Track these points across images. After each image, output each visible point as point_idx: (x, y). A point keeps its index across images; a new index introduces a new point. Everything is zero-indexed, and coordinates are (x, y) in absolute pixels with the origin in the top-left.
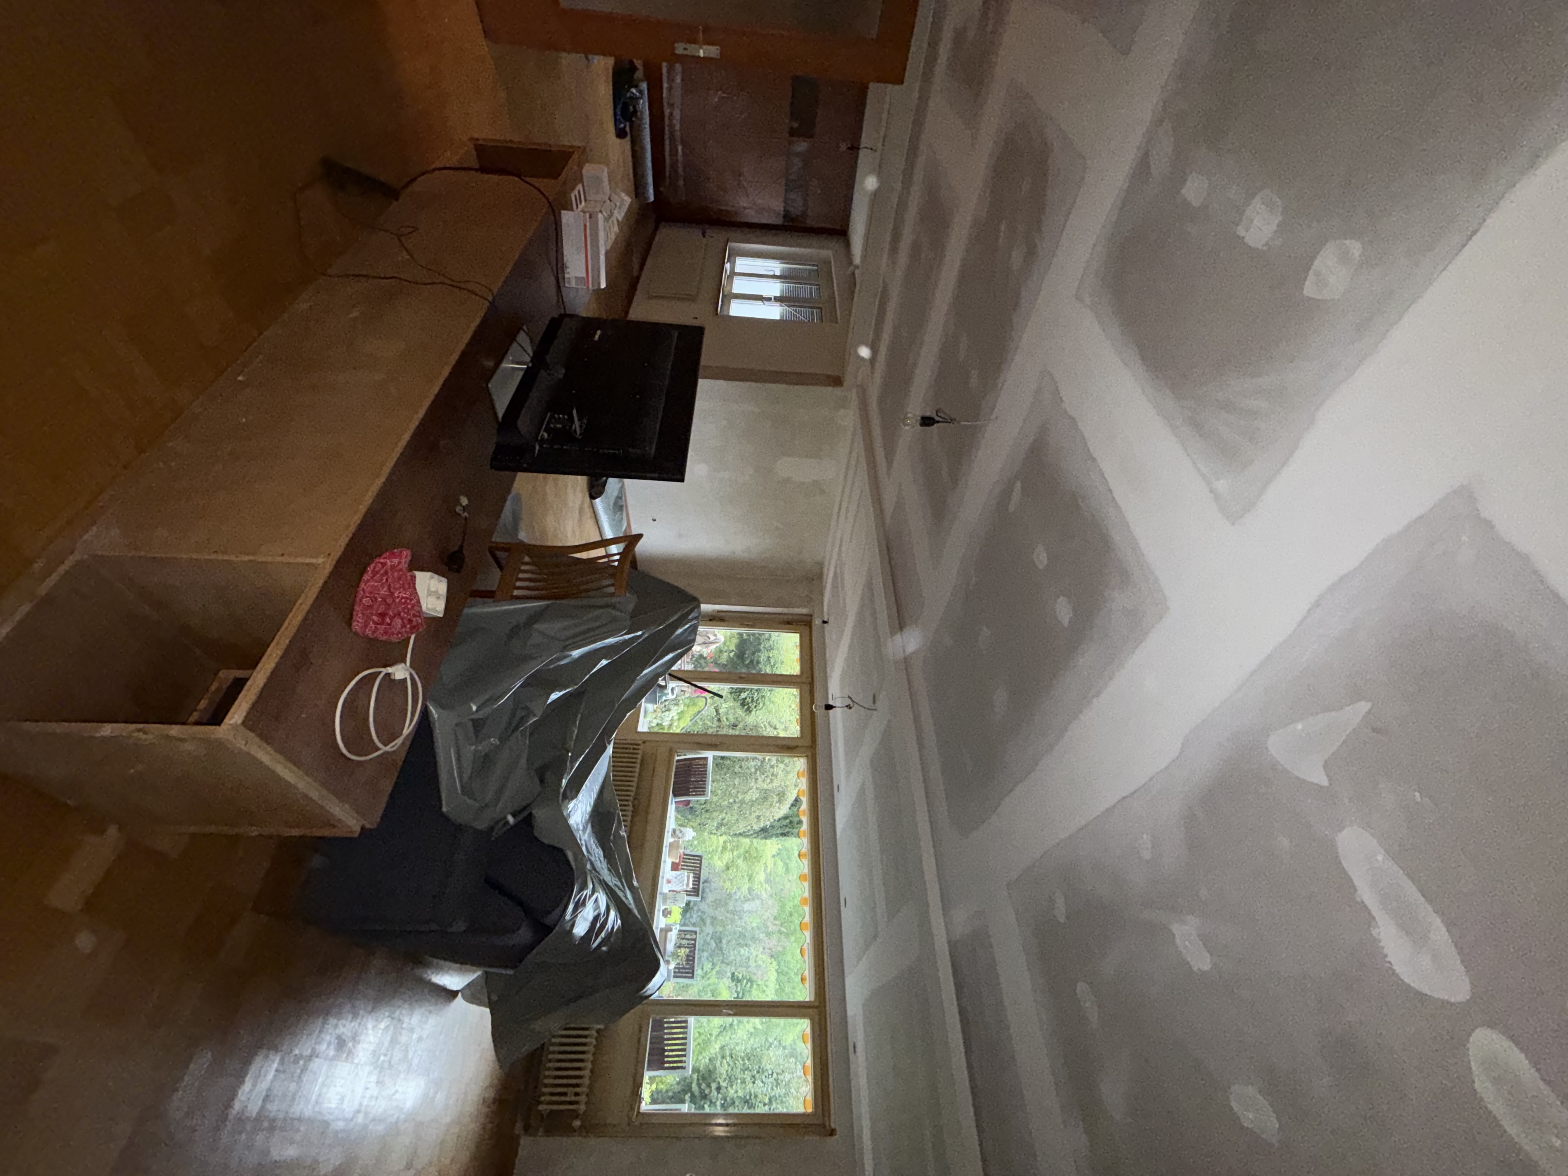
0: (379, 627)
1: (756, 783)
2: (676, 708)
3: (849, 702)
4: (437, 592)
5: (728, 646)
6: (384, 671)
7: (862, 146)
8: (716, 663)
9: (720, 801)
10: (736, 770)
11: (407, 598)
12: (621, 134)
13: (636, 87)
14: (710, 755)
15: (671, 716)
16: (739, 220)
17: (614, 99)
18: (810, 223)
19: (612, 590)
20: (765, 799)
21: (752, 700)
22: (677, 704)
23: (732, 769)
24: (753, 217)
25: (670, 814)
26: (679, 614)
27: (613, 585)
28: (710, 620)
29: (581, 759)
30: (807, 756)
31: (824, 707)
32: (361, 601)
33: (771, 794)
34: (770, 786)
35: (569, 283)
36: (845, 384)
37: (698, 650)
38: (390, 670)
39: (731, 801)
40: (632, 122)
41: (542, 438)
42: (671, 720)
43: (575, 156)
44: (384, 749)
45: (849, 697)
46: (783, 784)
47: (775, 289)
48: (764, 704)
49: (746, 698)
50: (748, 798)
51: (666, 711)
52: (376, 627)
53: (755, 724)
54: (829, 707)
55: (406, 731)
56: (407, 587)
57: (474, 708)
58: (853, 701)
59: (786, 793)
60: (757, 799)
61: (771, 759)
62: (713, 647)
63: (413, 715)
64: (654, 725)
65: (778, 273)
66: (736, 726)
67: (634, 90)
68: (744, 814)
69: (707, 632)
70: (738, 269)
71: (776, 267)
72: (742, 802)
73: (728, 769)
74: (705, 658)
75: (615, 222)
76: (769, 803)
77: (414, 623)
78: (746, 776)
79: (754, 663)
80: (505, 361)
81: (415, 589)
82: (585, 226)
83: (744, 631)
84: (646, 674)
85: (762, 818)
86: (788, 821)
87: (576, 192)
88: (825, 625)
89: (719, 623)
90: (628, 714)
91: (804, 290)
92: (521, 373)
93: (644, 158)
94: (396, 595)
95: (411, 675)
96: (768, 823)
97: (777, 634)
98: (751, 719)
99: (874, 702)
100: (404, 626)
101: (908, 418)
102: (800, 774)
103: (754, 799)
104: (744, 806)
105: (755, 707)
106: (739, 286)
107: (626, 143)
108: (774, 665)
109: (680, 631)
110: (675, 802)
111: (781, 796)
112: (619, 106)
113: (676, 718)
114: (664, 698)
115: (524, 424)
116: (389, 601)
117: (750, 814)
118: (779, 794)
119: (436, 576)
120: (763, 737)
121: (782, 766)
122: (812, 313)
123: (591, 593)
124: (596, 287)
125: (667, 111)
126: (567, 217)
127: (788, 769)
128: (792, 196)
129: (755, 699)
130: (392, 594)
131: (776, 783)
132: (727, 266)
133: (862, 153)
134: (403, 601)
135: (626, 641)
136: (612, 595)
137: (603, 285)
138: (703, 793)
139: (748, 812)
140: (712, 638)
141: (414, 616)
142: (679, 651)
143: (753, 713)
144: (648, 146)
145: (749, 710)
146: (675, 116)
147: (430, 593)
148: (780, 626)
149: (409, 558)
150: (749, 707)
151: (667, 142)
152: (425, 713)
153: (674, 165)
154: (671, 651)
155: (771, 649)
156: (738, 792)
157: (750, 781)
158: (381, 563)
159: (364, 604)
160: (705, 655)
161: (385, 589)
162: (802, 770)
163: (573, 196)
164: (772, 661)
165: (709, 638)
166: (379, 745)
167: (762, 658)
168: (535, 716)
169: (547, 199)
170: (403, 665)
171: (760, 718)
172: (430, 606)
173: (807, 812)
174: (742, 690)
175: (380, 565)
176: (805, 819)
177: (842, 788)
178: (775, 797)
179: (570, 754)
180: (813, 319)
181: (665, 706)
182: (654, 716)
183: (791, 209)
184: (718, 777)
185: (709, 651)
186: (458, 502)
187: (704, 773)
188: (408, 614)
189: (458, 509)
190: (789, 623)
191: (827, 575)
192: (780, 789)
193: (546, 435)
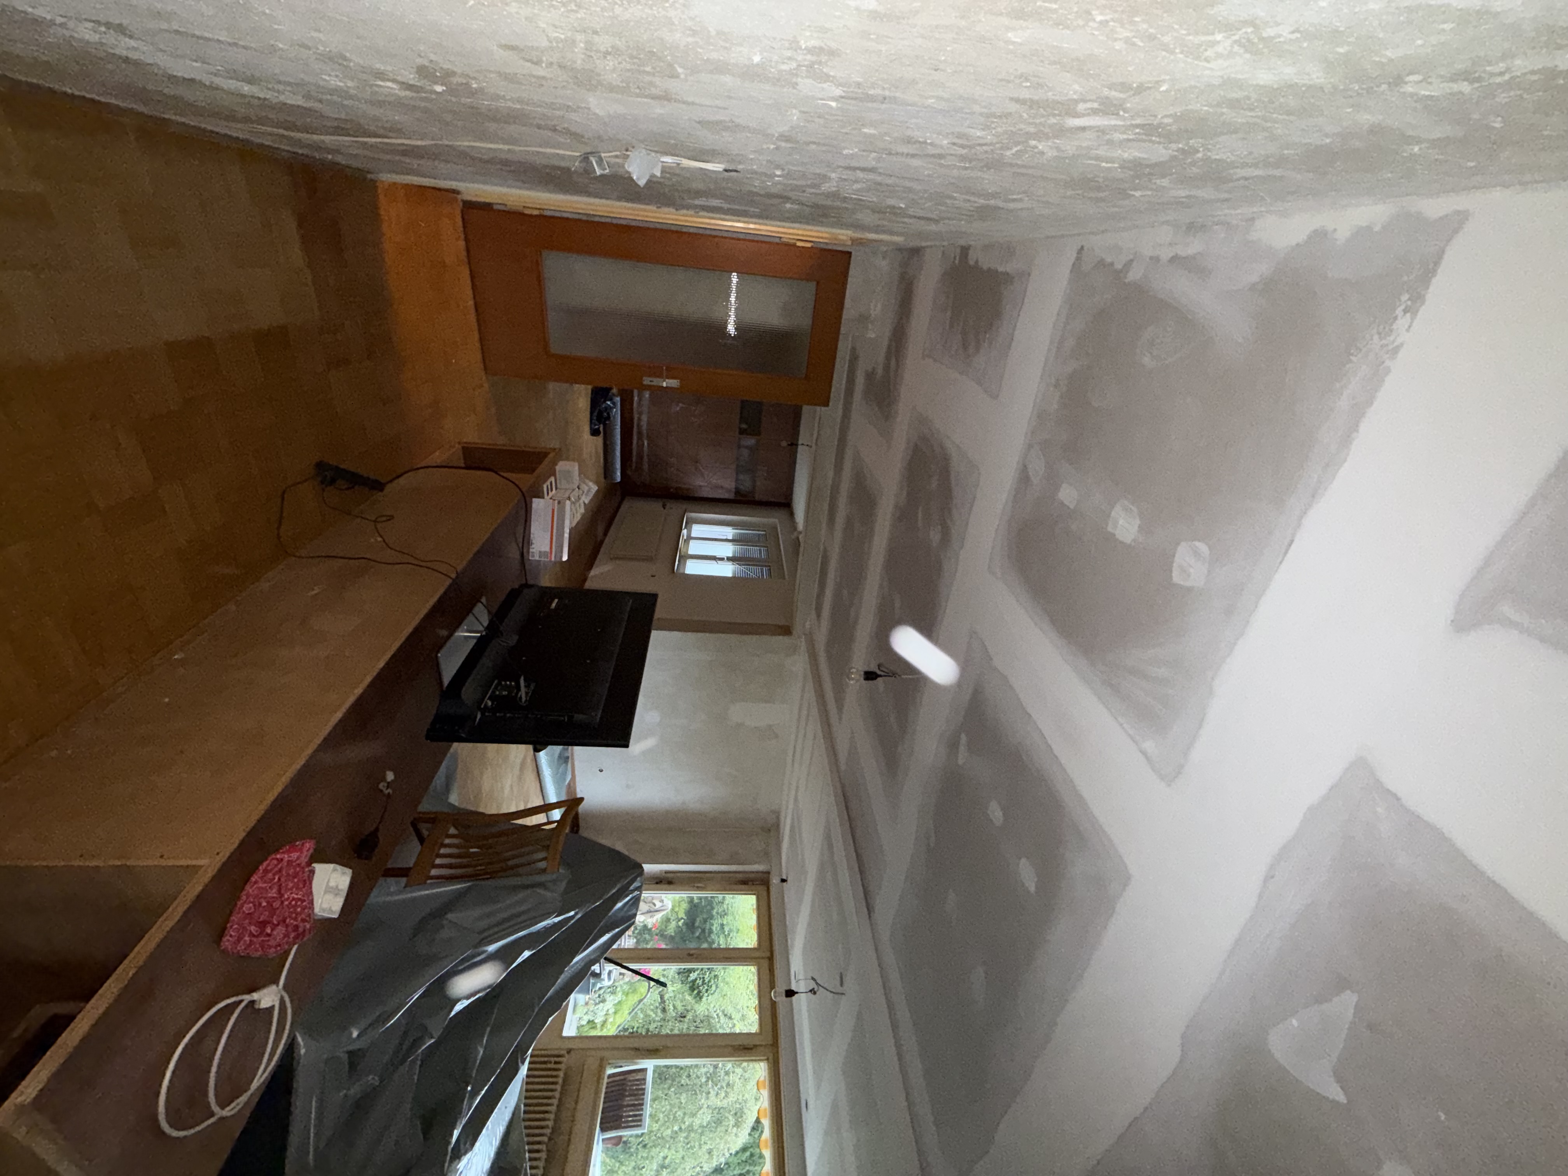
0: (255, 940)
1: (708, 1098)
2: (612, 997)
3: (813, 985)
4: (337, 887)
5: (677, 913)
6: (247, 998)
7: (800, 442)
8: (662, 935)
9: (662, 1129)
10: (683, 1082)
11: (299, 899)
12: (595, 433)
13: (611, 400)
14: (649, 1065)
15: (605, 1009)
16: (696, 495)
17: (591, 408)
18: (758, 497)
19: (542, 865)
20: (719, 1122)
21: (703, 983)
22: (613, 993)
23: (677, 1080)
24: (707, 493)
25: (595, 1161)
26: (618, 886)
27: (545, 859)
28: (657, 883)
29: (483, 1092)
30: (768, 1059)
31: (784, 994)
32: (242, 906)
33: (727, 1115)
34: (725, 1104)
35: (533, 556)
36: (794, 632)
37: (642, 920)
38: (255, 996)
39: (676, 1128)
40: (605, 425)
41: (486, 705)
42: (606, 1014)
43: (551, 455)
44: (220, 1113)
45: (813, 979)
46: (740, 1097)
47: (728, 550)
48: (717, 987)
49: (696, 979)
50: (697, 1122)
51: (600, 1002)
52: (251, 941)
53: (706, 1014)
54: (790, 993)
55: (255, 1084)
56: (301, 885)
57: (355, 1034)
58: (817, 983)
59: (746, 1111)
60: (709, 1123)
61: (726, 1064)
62: (658, 916)
63: (272, 1055)
64: (584, 1023)
65: (730, 538)
66: (685, 1017)
67: (609, 403)
68: (692, 1148)
69: (653, 899)
70: (693, 535)
71: (729, 532)
72: (690, 1129)
73: (673, 1080)
74: (650, 930)
75: (582, 505)
76: (723, 1129)
77: (301, 930)
78: (694, 1091)
79: (706, 934)
80: (460, 629)
81: (311, 888)
82: (553, 510)
83: (696, 895)
84: (577, 963)
85: (715, 1153)
86: (748, 1154)
87: (548, 483)
88: (785, 884)
89: (666, 886)
90: (550, 1019)
91: (754, 551)
92: (475, 641)
93: (614, 450)
94: (286, 896)
95: (282, 1002)
96: (723, 1160)
97: (731, 896)
98: (701, 1008)
99: (842, 984)
100: (286, 935)
101: (852, 673)
102: (760, 1084)
103: (705, 1124)
104: (692, 1135)
105: (707, 990)
106: (694, 548)
107: (599, 440)
108: (729, 934)
109: (619, 905)
110: (603, 1140)
111: (739, 1115)
112: (595, 414)
113: (611, 1011)
114: (599, 985)
115: (469, 693)
116: (276, 904)
117: (700, 1145)
118: (736, 1114)
119: (338, 867)
120: (718, 1035)
121: (739, 1071)
122: (762, 572)
123: (521, 870)
124: (558, 559)
125: (636, 416)
126: (537, 504)
127: (747, 1075)
128: (741, 477)
129: (707, 981)
130: (282, 895)
131: (732, 1098)
132: (685, 532)
133: (800, 448)
134: (293, 903)
135: (555, 924)
136: (544, 871)
137: (565, 558)
138: (638, 1121)
139: (697, 1144)
140: (658, 905)
141: (303, 920)
142: (617, 930)
143: (704, 999)
144: (619, 442)
145: (699, 997)
146: (643, 419)
147: (328, 890)
148: (735, 887)
149: (311, 851)
150: (699, 992)
151: (635, 437)
152: (291, 1046)
153: (640, 457)
154: (608, 932)
155: (725, 914)
156: (685, 1114)
157: (699, 1097)
158: (277, 859)
159: (244, 912)
160: (650, 926)
161: (274, 891)
162: (762, 1079)
163: (545, 486)
164: (726, 929)
165: (655, 905)
166: (215, 1108)
167: (715, 925)
168: (432, 1037)
169: (520, 489)
170: (274, 987)
171: (712, 1006)
172: (325, 906)
173: (770, 1143)
174: (690, 971)
175: (275, 862)
176: (767, 1154)
177: (811, 1106)
178: (731, 1118)
179: (469, 1088)
180: (763, 575)
181: (599, 996)
182: (585, 1010)
183: (741, 487)
184: (660, 1093)
185: (654, 921)
186: (384, 779)
187: (640, 1093)
188: (295, 919)
189: (382, 786)
190: (744, 882)
191: (785, 826)
192: (738, 1106)
193: (490, 703)
